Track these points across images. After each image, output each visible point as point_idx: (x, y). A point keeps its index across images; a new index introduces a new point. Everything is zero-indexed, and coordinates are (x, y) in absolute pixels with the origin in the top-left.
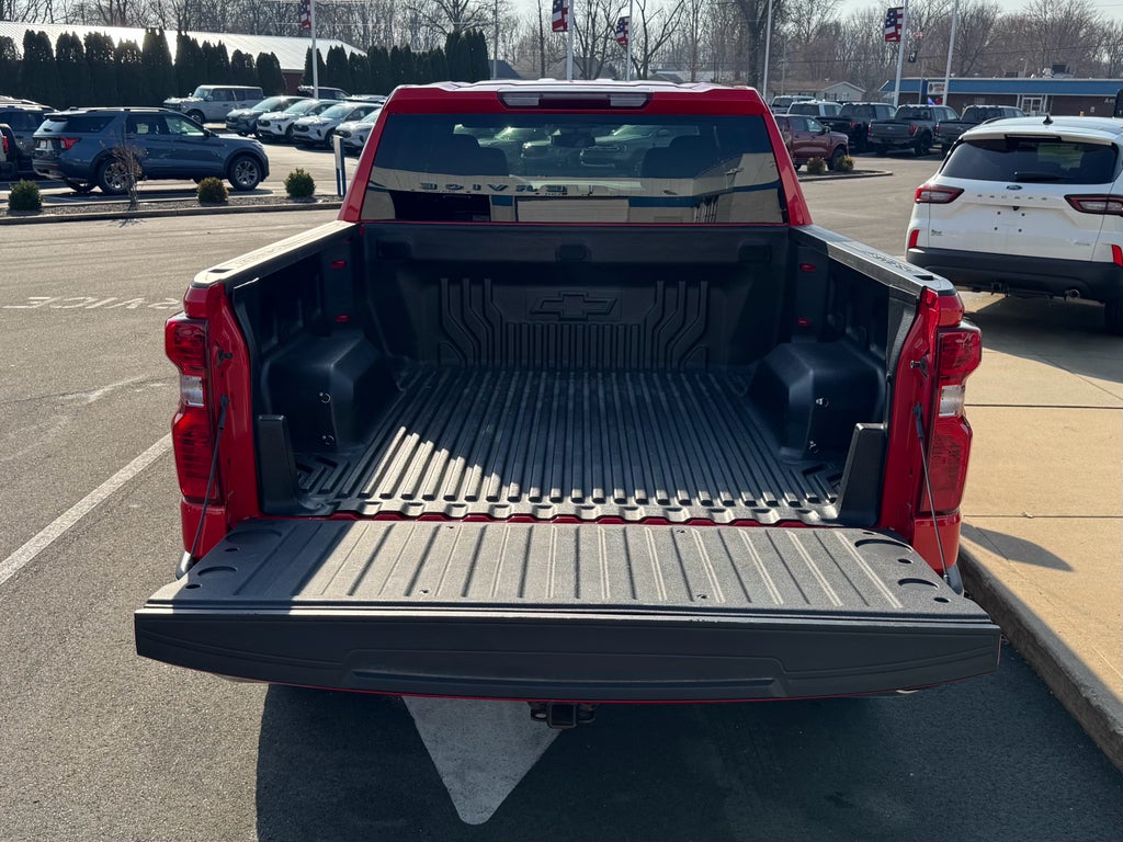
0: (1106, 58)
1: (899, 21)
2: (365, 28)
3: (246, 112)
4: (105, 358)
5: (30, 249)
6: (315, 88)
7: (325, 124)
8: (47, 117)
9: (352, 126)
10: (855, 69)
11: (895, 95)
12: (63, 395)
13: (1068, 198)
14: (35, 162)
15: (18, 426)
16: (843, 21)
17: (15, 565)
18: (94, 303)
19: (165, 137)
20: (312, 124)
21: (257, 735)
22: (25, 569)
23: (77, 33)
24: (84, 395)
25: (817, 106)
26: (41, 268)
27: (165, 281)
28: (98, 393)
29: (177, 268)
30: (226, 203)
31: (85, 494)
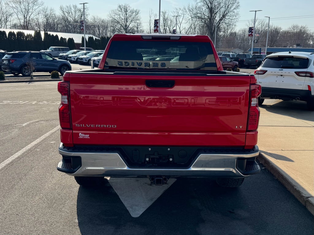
0: (312, 43)
1: (252, 31)
2: (99, 32)
3: (64, 54)
4: (26, 115)
5: (2, 89)
6: (85, 48)
7: (88, 58)
8: (6, 54)
9: (96, 58)
10: (241, 45)
11: (252, 52)
12: (15, 124)
13: (295, 72)
14: (2, 66)
15: (3, 132)
16: (237, 31)
17: (6, 163)
18: (22, 102)
19: (41, 60)
20: (84, 58)
21: (76, 200)
22: (9, 164)
23: (14, 32)
24: (21, 124)
25: (230, 55)
26: (6, 94)
27: (43, 97)
28: (25, 124)
29: (46, 94)
30: (59, 78)
31: (24, 147)
